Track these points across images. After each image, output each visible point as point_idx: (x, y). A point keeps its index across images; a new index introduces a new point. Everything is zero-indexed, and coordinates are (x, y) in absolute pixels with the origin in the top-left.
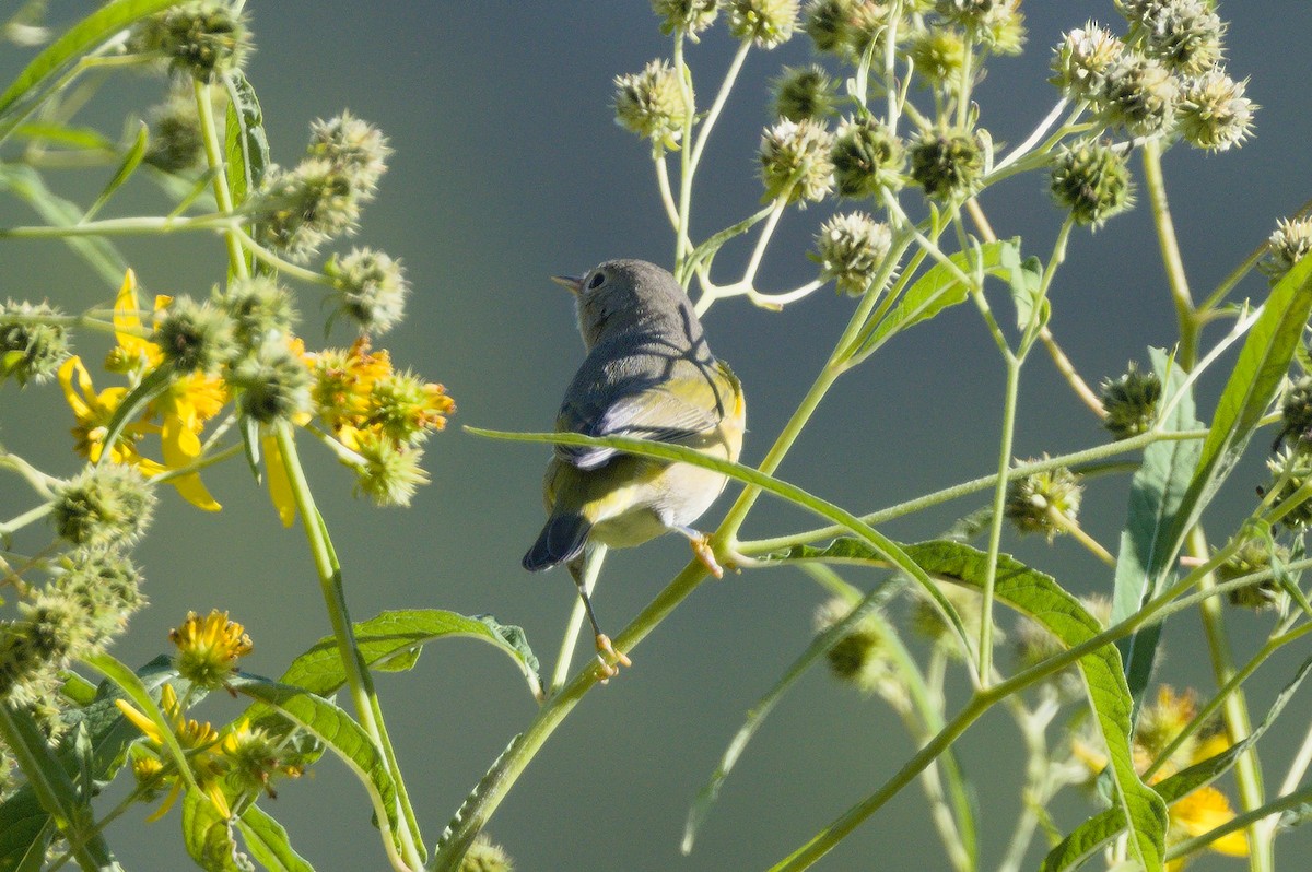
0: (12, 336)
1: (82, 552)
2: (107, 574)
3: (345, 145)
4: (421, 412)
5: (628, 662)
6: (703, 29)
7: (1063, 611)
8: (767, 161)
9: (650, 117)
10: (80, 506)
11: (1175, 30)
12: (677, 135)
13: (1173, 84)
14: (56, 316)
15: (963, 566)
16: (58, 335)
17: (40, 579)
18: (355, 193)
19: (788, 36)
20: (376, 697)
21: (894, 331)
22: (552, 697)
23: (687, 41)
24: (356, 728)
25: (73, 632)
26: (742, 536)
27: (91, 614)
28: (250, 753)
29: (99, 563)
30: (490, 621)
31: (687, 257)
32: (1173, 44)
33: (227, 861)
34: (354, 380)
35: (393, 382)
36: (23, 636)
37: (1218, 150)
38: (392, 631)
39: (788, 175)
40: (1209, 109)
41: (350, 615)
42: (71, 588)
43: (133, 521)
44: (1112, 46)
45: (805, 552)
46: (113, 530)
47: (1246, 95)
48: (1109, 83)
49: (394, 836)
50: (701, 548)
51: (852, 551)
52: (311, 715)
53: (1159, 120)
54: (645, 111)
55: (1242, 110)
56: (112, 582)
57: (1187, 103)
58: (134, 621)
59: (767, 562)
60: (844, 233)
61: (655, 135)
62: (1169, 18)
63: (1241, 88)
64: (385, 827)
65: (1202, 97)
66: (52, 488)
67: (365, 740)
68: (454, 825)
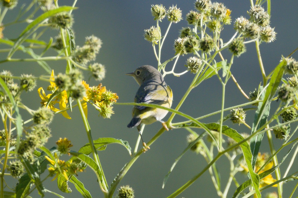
0: (24, 82)
1: (39, 126)
2: (43, 130)
4: (112, 99)
5: (149, 148)
6: (162, 19)
7: (238, 137)
8: (176, 46)
9: (152, 38)
10: (38, 116)
11: (260, 18)
12: (157, 41)
13: (259, 28)
14: (33, 77)
15: (218, 128)
16: (34, 81)
17: (30, 131)
19: (180, 20)
20: (98, 155)
21: (203, 80)
22: (134, 155)
23: (159, 21)
24: (94, 162)
25: (37, 142)
26: (173, 122)
27: (41, 138)
28: (73, 167)
29: (42, 128)
30: (121, 140)
31: (160, 66)
32: (260, 20)
33: (66, 189)
34: (98, 92)
35: (106, 93)
36: (26, 143)
37: (269, 42)
38: (101, 142)
39: (180, 49)
40: (267, 34)
41: (93, 139)
42: (36, 133)
43: (49, 119)
44: (246, 21)
45: (185, 125)
46: (45, 121)
47: (274, 31)
48: (246, 29)
49: (102, 184)
50: (164, 125)
51: (195, 125)
52: (85, 159)
53: (257, 36)
54: (151, 37)
55: (274, 34)
56: (45, 132)
57: (262, 33)
58: (49, 140)
59: (178, 127)
60: (192, 61)
61: (153, 41)
62: (259, 15)
63: (273, 29)
64: (100, 182)
65: (265, 31)
66: (32, 112)
67: (96, 164)
68: (114, 181)
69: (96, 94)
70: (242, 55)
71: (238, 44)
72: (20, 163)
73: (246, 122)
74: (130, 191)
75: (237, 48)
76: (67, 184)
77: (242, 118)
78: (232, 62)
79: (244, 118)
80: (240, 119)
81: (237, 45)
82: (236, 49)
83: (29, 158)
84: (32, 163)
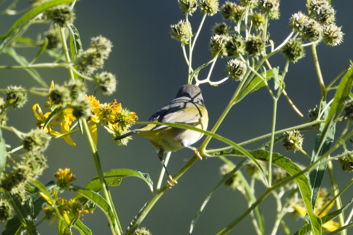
0: (12, 95)
1: (30, 153)
2: (37, 159)
3: (100, 44)
4: (129, 119)
6: (193, 12)
7: (293, 168)
8: (212, 46)
9: (180, 36)
10: (30, 141)
11: (322, 13)
12: (188, 40)
13: (322, 28)
14: (24, 90)
15: (266, 157)
16: (24, 95)
17: (19, 160)
18: (103, 57)
19: (216, 12)
20: (109, 192)
21: (247, 94)
22: (156, 192)
23: (189, 15)
24: (103, 200)
25: (28, 175)
26: (207, 148)
27: (33, 169)
28: (76, 207)
29: (35, 156)
30: (139, 172)
31: (191, 73)
32: (322, 16)
34: (111, 111)
35: (122, 111)
36: (14, 175)
37: (334, 46)
38: (113, 175)
39: (218, 49)
40: (331, 35)
41: (103, 170)
42: (27, 163)
43: (44, 145)
44: (305, 18)
45: (224, 153)
46: (38, 147)
47: (341, 31)
48: (305, 27)
49: (114, 229)
50: (196, 152)
51: (237, 153)
52: (92, 197)
53: (318, 37)
54: (179, 34)
55: (341, 35)
56: (38, 161)
57: (326, 33)
58: (44, 171)
59: (214, 156)
60: (233, 64)
61: (182, 40)
62: (321, 10)
63: (340, 29)
64: (112, 227)
65: (329, 31)
66: (22, 136)
67: (106, 203)
68: (130, 226)
69: (108, 114)
70: (299, 60)
71: (295, 46)
72: (7, 203)
73: (303, 149)
75: (294, 51)
76: (70, 230)
77: (299, 143)
78: (286, 70)
79: (301, 143)
80: (296, 144)
81: (293, 48)
82: (292, 52)
83: (19, 196)
84: (23, 204)
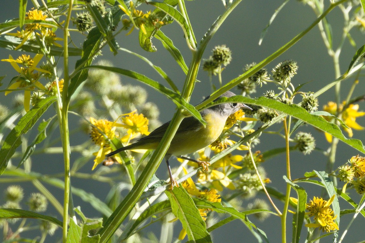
22: (229, 6)
28: (151, 18)
33: (150, 48)
49: (189, 40)
64: (187, 38)
67: (182, 17)
68: (204, 37)
72: (89, 15)
74: (226, 52)
76: (151, 41)
83: (100, 9)
84: (103, 16)
